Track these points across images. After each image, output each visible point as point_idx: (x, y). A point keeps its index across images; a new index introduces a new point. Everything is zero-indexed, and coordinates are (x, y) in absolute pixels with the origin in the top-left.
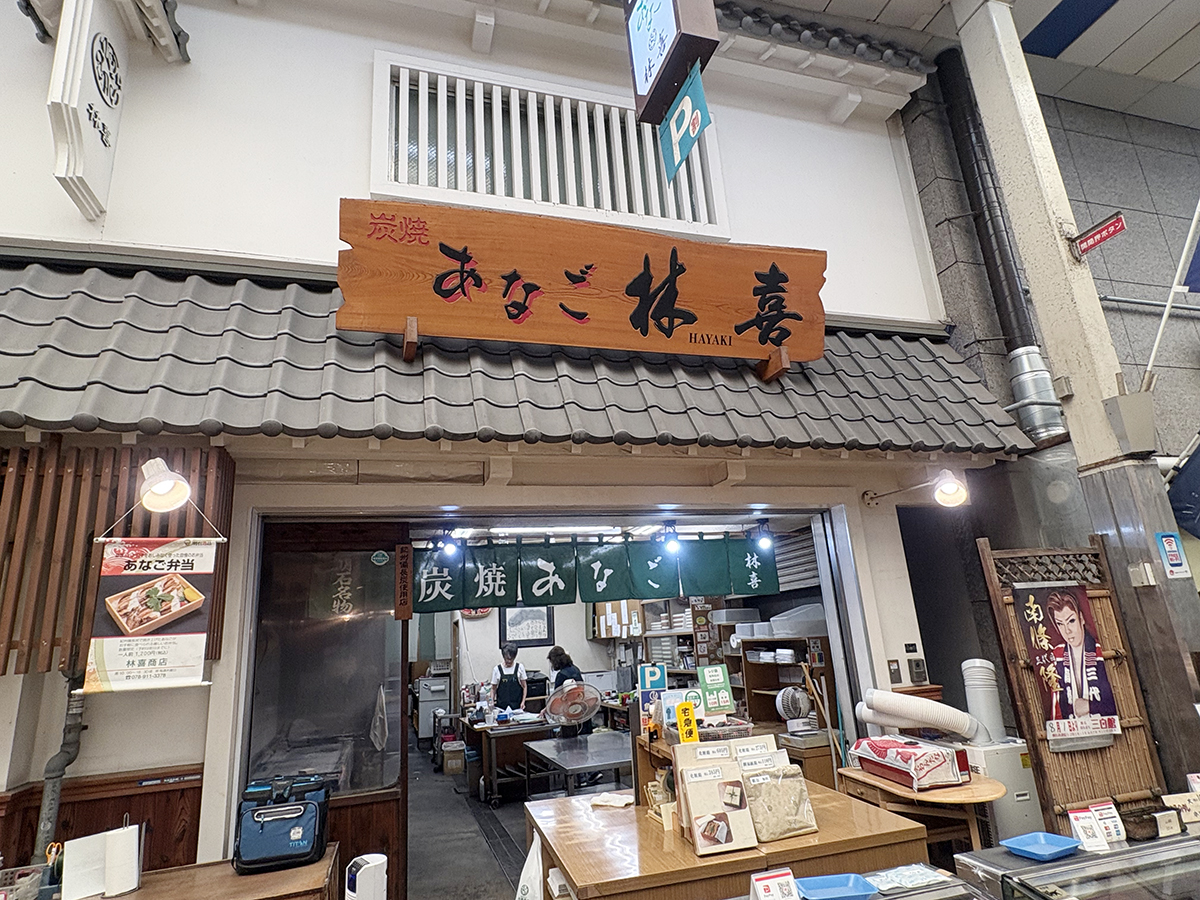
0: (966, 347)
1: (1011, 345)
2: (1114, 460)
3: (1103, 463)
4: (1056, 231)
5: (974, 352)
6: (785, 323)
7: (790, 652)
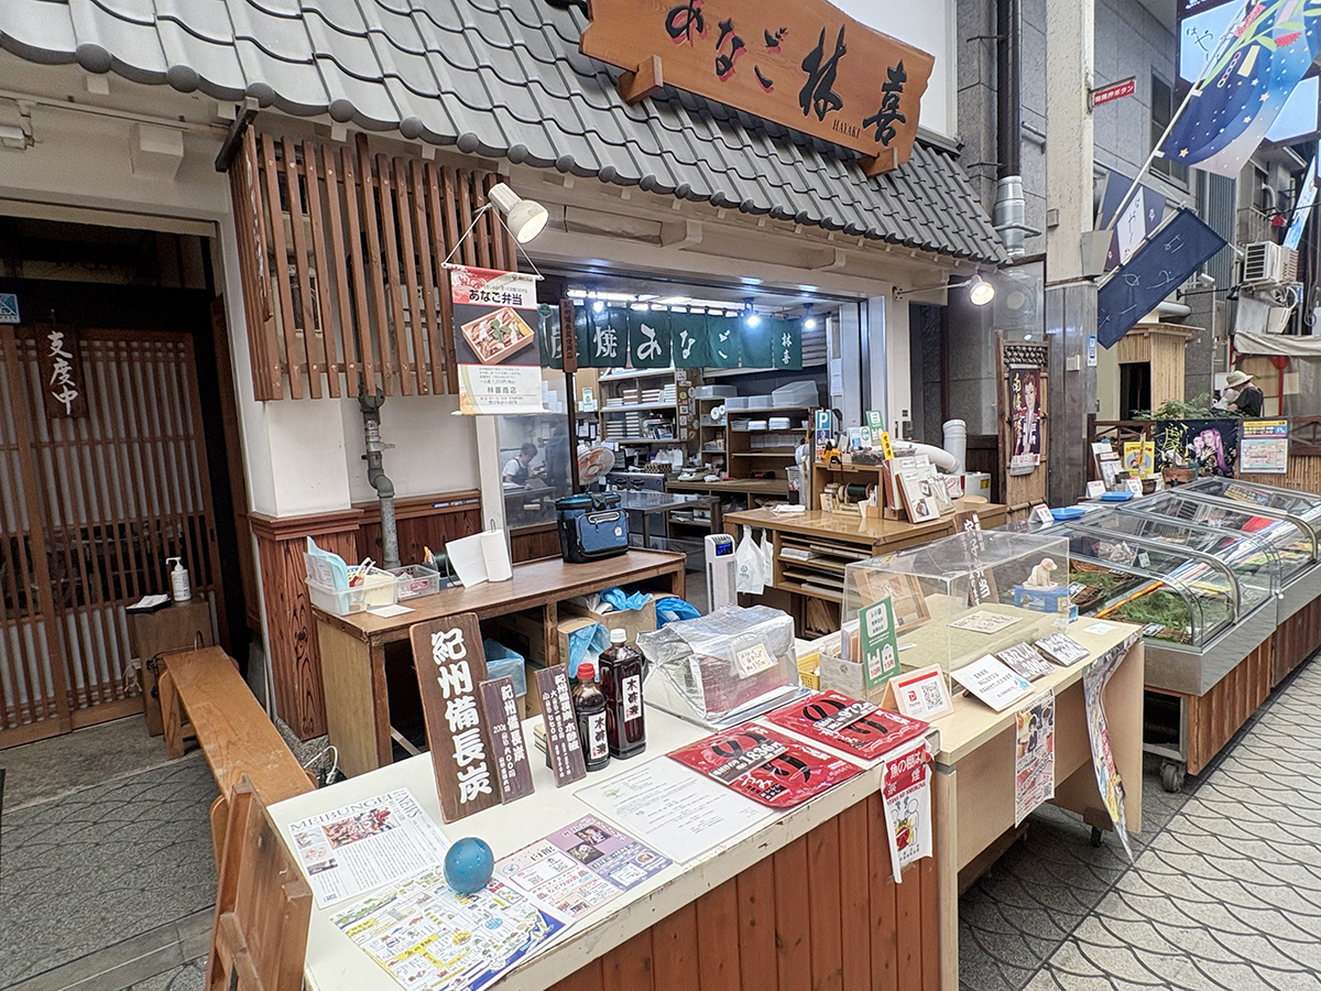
0: (969, 167)
1: (1002, 173)
2: (1076, 280)
3: (1067, 281)
4: (1083, 79)
5: (976, 173)
6: (895, 123)
7: (787, 419)
